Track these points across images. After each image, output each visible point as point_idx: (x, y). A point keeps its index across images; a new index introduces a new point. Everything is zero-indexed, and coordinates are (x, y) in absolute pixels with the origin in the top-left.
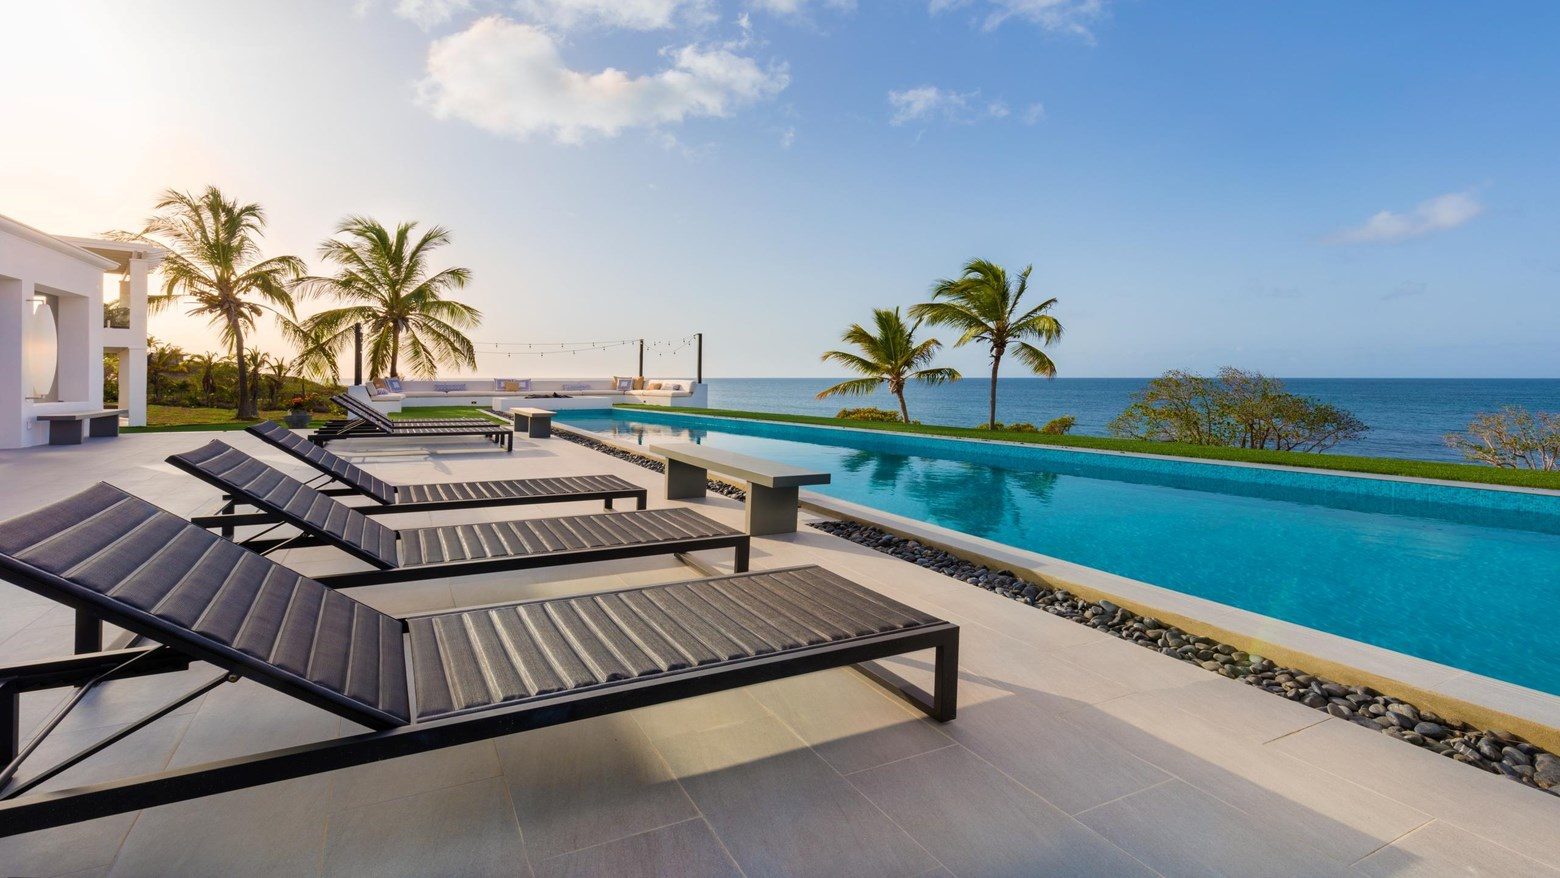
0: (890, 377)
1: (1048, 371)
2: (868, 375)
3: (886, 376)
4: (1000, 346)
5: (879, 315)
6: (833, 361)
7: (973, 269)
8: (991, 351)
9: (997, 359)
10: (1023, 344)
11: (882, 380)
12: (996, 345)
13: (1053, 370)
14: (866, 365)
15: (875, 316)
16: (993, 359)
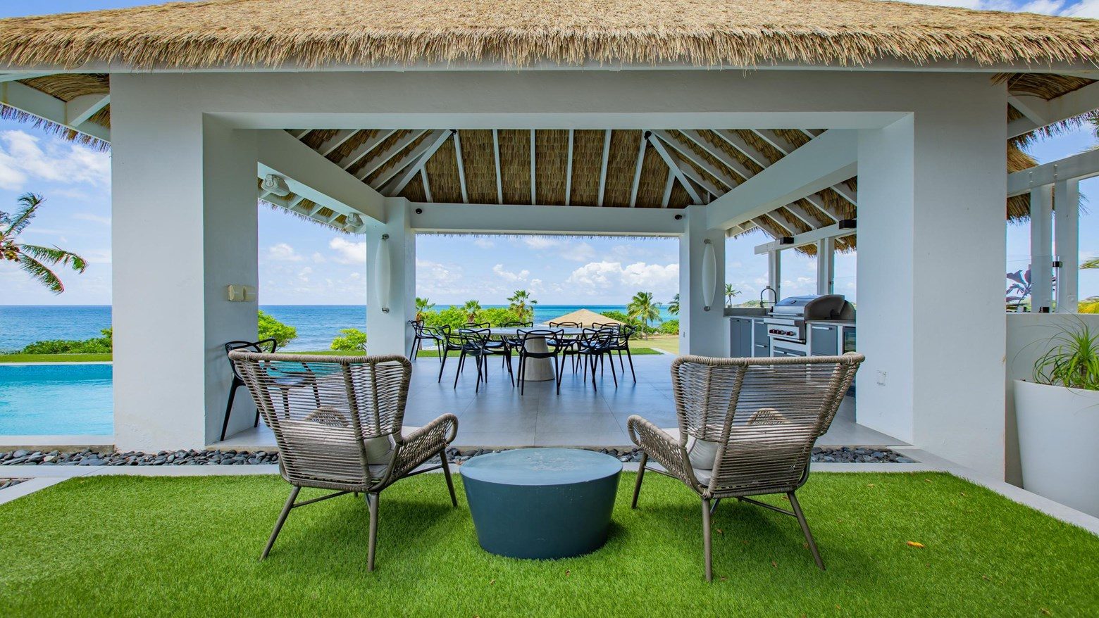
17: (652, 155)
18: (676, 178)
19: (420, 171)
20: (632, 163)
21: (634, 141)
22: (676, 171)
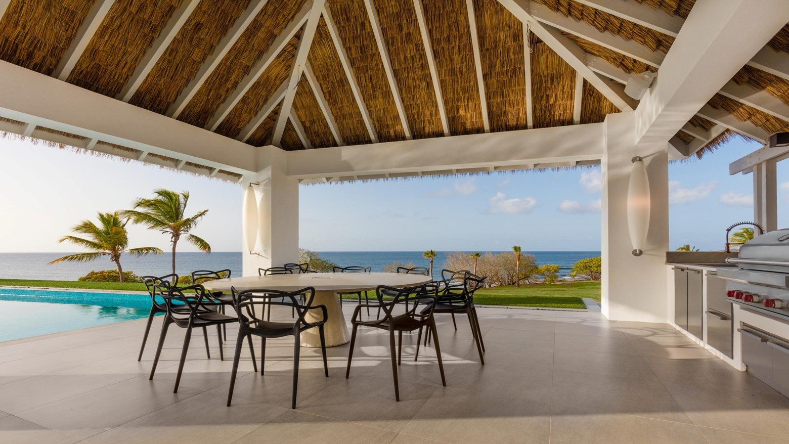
0: (110, 252)
1: (207, 249)
2: (94, 250)
3: (107, 251)
4: (176, 236)
5: (102, 216)
6: (68, 242)
7: (160, 193)
8: (172, 238)
9: (175, 243)
10: (191, 235)
11: (104, 254)
12: (174, 235)
13: (209, 248)
14: (93, 245)
15: (99, 216)
16: (173, 243)
17: (544, 55)
18: (585, 82)
19: (289, 120)
20: (516, 72)
21: (515, 40)
22: (584, 72)
